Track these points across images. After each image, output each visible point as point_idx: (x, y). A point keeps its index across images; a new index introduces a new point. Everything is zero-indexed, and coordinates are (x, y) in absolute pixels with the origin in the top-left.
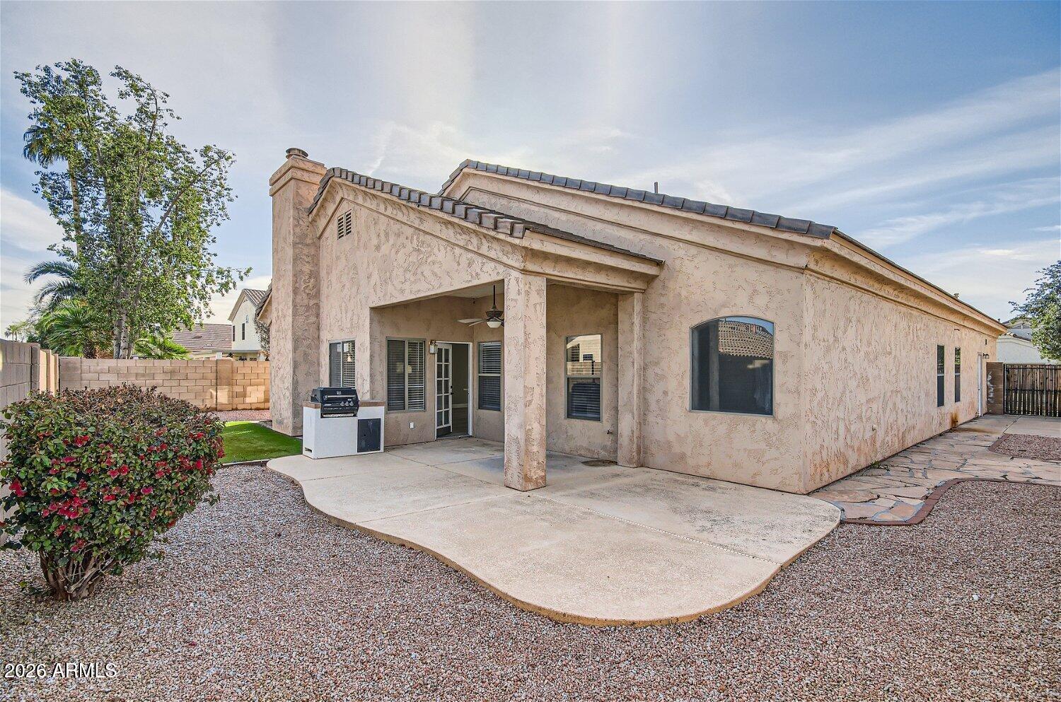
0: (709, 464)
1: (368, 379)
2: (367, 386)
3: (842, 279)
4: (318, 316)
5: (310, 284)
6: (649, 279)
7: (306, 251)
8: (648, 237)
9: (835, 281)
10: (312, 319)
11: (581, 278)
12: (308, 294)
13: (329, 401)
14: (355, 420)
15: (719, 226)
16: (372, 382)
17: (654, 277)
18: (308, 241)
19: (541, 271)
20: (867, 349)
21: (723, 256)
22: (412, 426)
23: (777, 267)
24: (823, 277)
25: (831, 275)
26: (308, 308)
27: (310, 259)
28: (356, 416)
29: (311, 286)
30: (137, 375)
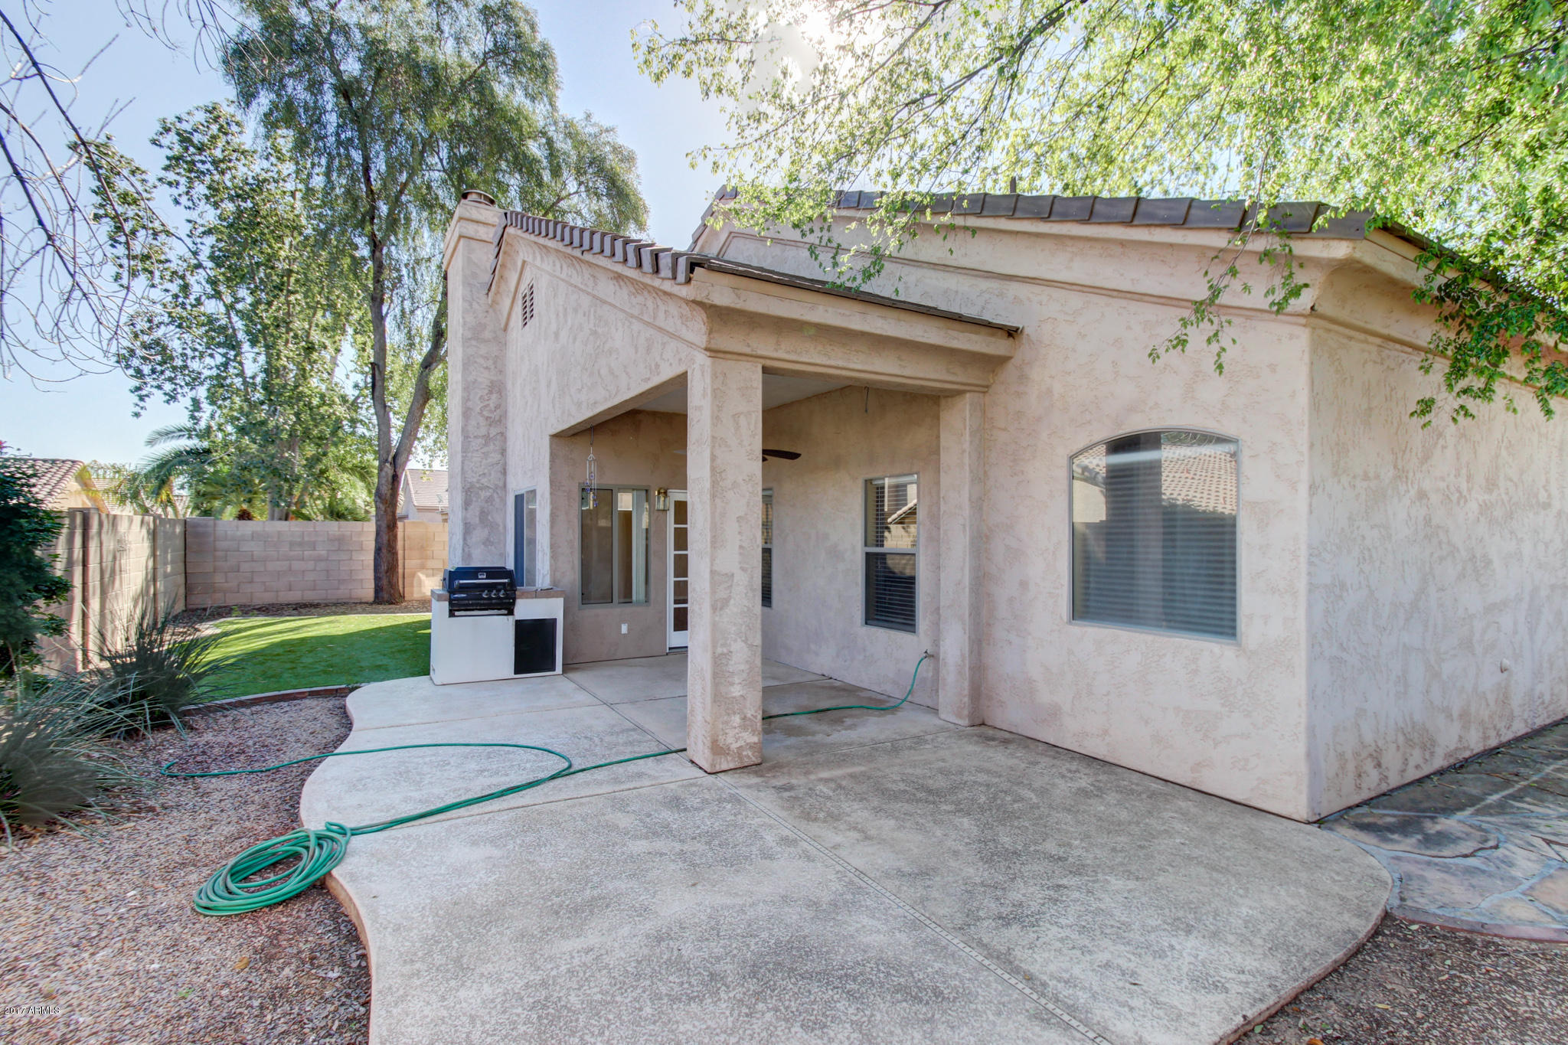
0: (1106, 732)
2: (547, 567)
3: (1414, 341)
4: (503, 452)
5: (491, 402)
6: (993, 363)
7: (484, 350)
8: (994, 285)
9: (1398, 346)
10: (497, 457)
11: (840, 363)
12: (487, 418)
13: (463, 588)
14: (510, 620)
15: (1122, 243)
17: (1001, 361)
18: (487, 334)
19: (747, 350)
20: (1487, 497)
21: (1134, 306)
22: (624, 629)
23: (1248, 318)
24: (1362, 336)
25: (1385, 332)
26: (487, 439)
27: (491, 362)
28: (511, 613)
29: (492, 406)
30: (292, 544)
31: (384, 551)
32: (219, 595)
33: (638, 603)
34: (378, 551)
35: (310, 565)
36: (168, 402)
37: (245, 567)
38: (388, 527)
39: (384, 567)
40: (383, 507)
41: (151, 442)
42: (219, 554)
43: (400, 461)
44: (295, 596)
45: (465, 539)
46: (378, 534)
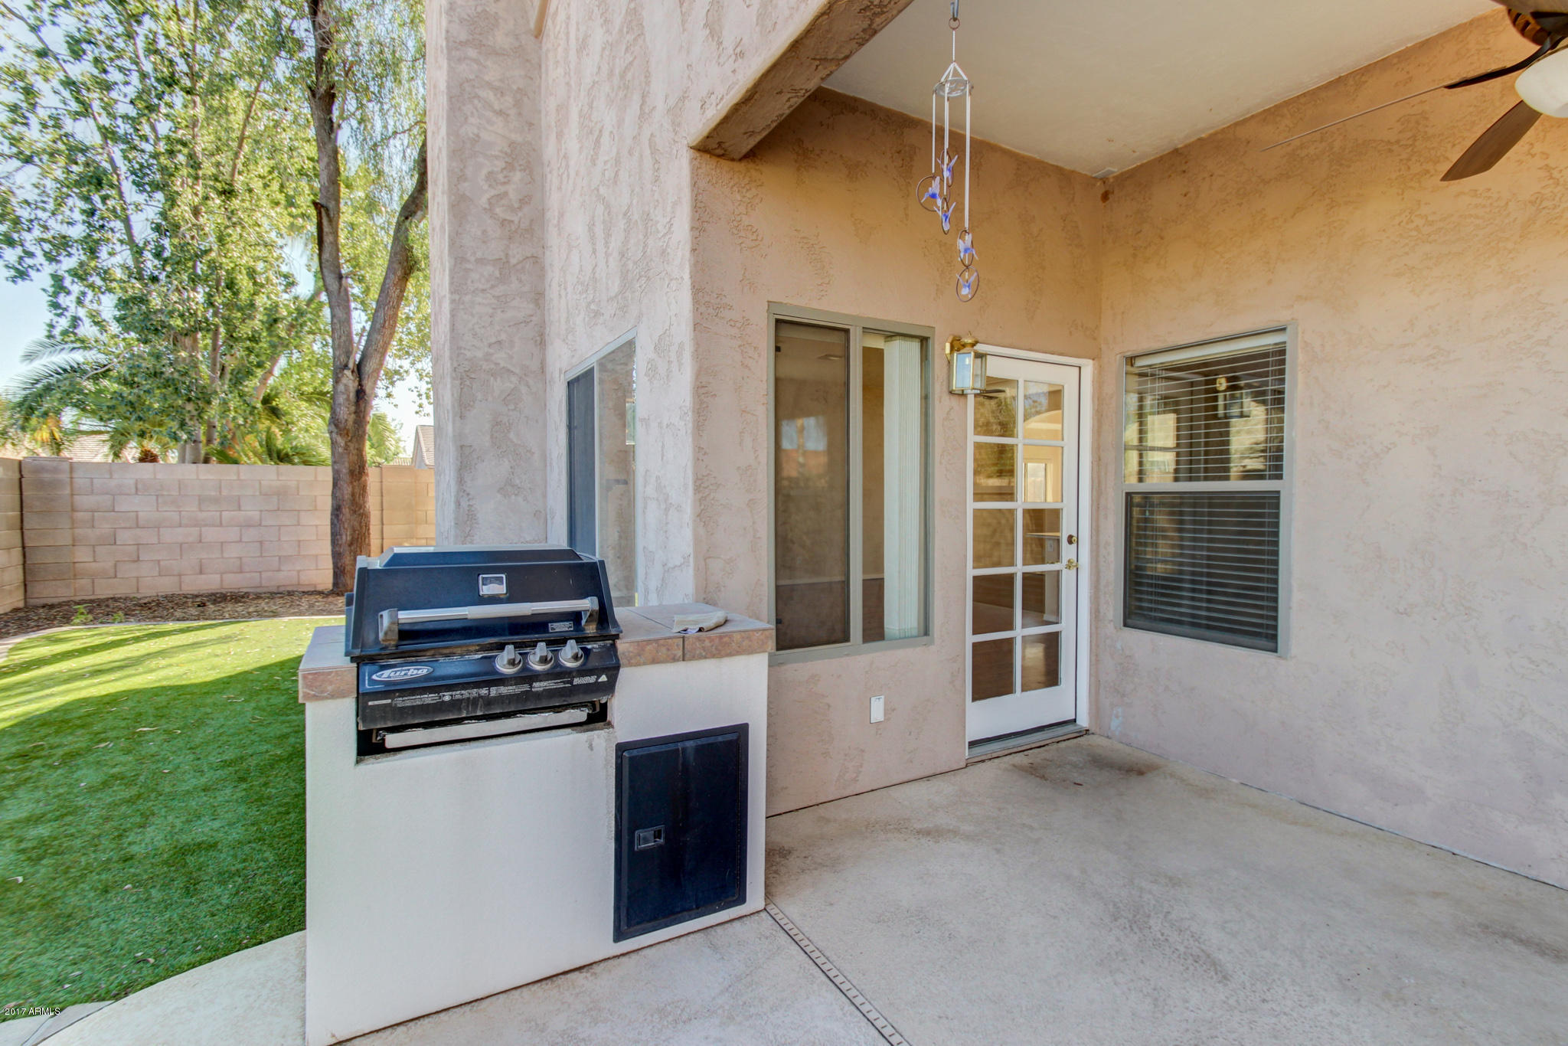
1: (686, 501)
2: (682, 540)
4: (539, 297)
5: (511, 189)
7: (493, 73)
12: (503, 223)
14: (600, 745)
16: (705, 515)
18: (500, 39)
22: (877, 711)
26: (503, 264)
27: (509, 100)
28: (599, 717)
29: (513, 196)
30: (201, 500)
31: (346, 511)
32: (84, 582)
33: (905, 640)
34: (336, 511)
35: (232, 534)
36: (14, 280)
37: (124, 536)
38: (352, 473)
39: (346, 537)
40: (341, 441)
41: (29, 357)
42: (79, 515)
43: (369, 368)
44: (209, 583)
45: (461, 481)
46: (335, 484)
